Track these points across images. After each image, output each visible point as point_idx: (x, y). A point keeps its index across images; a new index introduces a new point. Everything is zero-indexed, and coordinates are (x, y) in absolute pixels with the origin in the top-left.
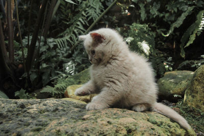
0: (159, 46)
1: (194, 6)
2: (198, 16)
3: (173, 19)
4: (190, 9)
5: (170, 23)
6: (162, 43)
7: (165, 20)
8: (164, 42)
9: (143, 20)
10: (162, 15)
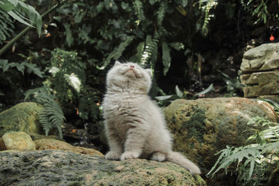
0: (90, 81)
1: (133, 37)
2: (138, 48)
3: (107, 48)
4: (130, 39)
5: (103, 52)
6: (93, 78)
7: (97, 48)
8: (96, 75)
9: (69, 45)
10: (93, 42)
